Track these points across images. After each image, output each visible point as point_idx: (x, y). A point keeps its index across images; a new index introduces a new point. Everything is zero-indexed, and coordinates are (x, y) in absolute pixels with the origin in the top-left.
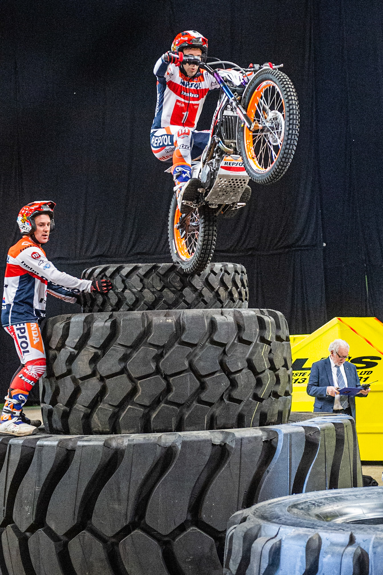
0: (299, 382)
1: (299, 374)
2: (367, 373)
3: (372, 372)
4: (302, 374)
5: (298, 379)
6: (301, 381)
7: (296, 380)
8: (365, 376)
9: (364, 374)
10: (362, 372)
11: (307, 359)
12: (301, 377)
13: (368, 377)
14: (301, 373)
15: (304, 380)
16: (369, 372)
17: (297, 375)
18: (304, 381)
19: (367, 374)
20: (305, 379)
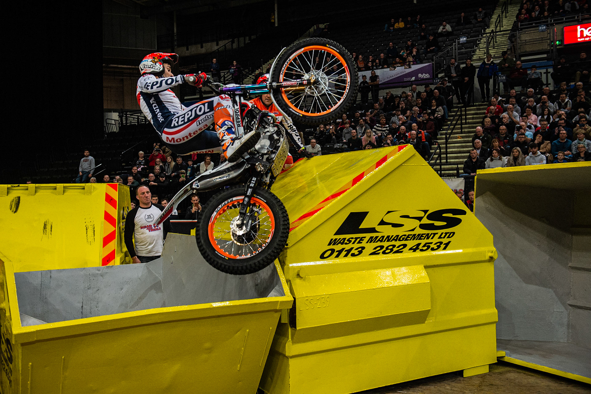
0: (353, 255)
1: (353, 240)
2: (448, 234)
3: (454, 233)
4: (358, 240)
5: (352, 248)
6: (356, 253)
7: (349, 251)
8: (445, 241)
9: (444, 237)
10: (442, 233)
11: (368, 212)
12: (356, 246)
13: (450, 242)
14: (356, 239)
15: (360, 249)
16: (451, 233)
17: (350, 241)
18: (360, 252)
19: (448, 237)
20: (363, 248)
